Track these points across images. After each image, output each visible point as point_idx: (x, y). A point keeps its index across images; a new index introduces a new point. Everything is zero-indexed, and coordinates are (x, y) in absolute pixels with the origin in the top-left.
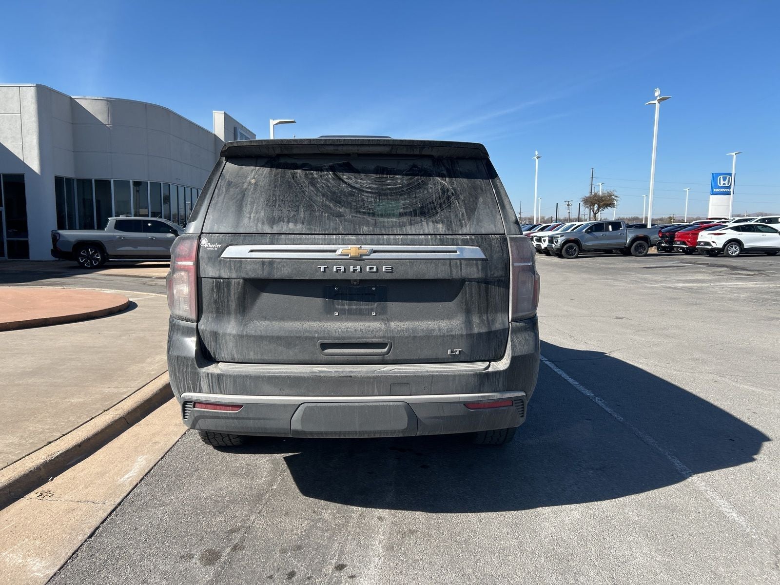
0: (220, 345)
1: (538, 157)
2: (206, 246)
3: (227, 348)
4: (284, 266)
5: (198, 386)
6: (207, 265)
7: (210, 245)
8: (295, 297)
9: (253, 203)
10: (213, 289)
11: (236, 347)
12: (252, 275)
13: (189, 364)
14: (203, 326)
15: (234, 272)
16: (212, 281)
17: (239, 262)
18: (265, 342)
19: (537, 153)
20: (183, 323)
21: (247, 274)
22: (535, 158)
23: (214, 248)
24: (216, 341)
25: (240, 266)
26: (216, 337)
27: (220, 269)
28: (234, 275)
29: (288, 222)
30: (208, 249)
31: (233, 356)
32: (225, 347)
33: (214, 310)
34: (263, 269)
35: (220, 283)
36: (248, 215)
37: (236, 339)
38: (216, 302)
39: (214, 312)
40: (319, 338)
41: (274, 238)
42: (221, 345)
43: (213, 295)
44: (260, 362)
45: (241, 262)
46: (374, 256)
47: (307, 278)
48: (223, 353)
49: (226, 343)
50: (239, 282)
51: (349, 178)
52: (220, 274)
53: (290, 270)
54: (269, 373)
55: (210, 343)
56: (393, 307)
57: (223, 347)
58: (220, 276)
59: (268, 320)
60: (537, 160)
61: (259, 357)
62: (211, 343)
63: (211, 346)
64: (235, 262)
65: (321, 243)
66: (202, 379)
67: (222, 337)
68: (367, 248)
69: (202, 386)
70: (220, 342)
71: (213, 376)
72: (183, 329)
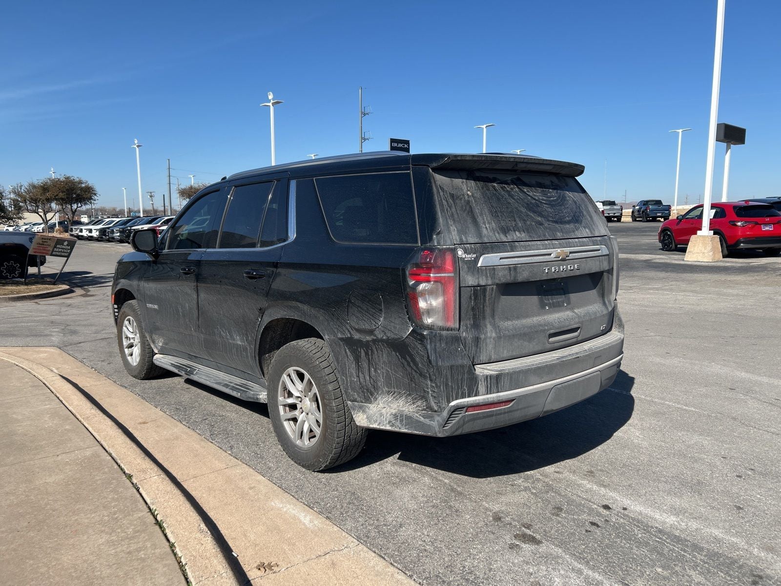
0: (480, 349)
1: (138, 146)
2: (464, 256)
3: (486, 350)
4: (523, 270)
5: (475, 390)
6: (467, 274)
7: (467, 256)
8: (522, 297)
9: (481, 214)
10: (471, 297)
11: (494, 348)
12: (503, 280)
13: (466, 371)
14: (464, 333)
15: (490, 279)
16: (470, 290)
17: (492, 270)
18: (516, 340)
19: (136, 142)
20: (444, 333)
21: (500, 280)
22: (135, 146)
23: (471, 258)
24: (477, 346)
25: (494, 273)
26: (478, 342)
27: (478, 278)
28: (490, 282)
29: (515, 231)
30: (466, 259)
31: (491, 357)
32: (485, 350)
33: (471, 317)
34: (510, 274)
35: (477, 290)
36: (484, 226)
37: (495, 341)
38: (473, 309)
39: (471, 319)
40: (548, 330)
41: (512, 246)
42: (482, 348)
43: (471, 302)
44: (509, 358)
45: (494, 269)
46: (572, 256)
47: (538, 279)
48: (481, 356)
49: (486, 346)
50: (493, 288)
51: (528, 191)
52: (479, 282)
53: (528, 274)
54: (533, 365)
55: (470, 349)
56: (573, 296)
57: (483, 350)
58: (479, 284)
59: (510, 320)
60: (137, 149)
61: (510, 354)
62: (472, 347)
63: (471, 350)
64: (490, 269)
65: (542, 248)
66: (480, 383)
67: (483, 341)
68: (568, 250)
69: (479, 389)
70: (481, 346)
71: (492, 378)
72: (447, 339)
